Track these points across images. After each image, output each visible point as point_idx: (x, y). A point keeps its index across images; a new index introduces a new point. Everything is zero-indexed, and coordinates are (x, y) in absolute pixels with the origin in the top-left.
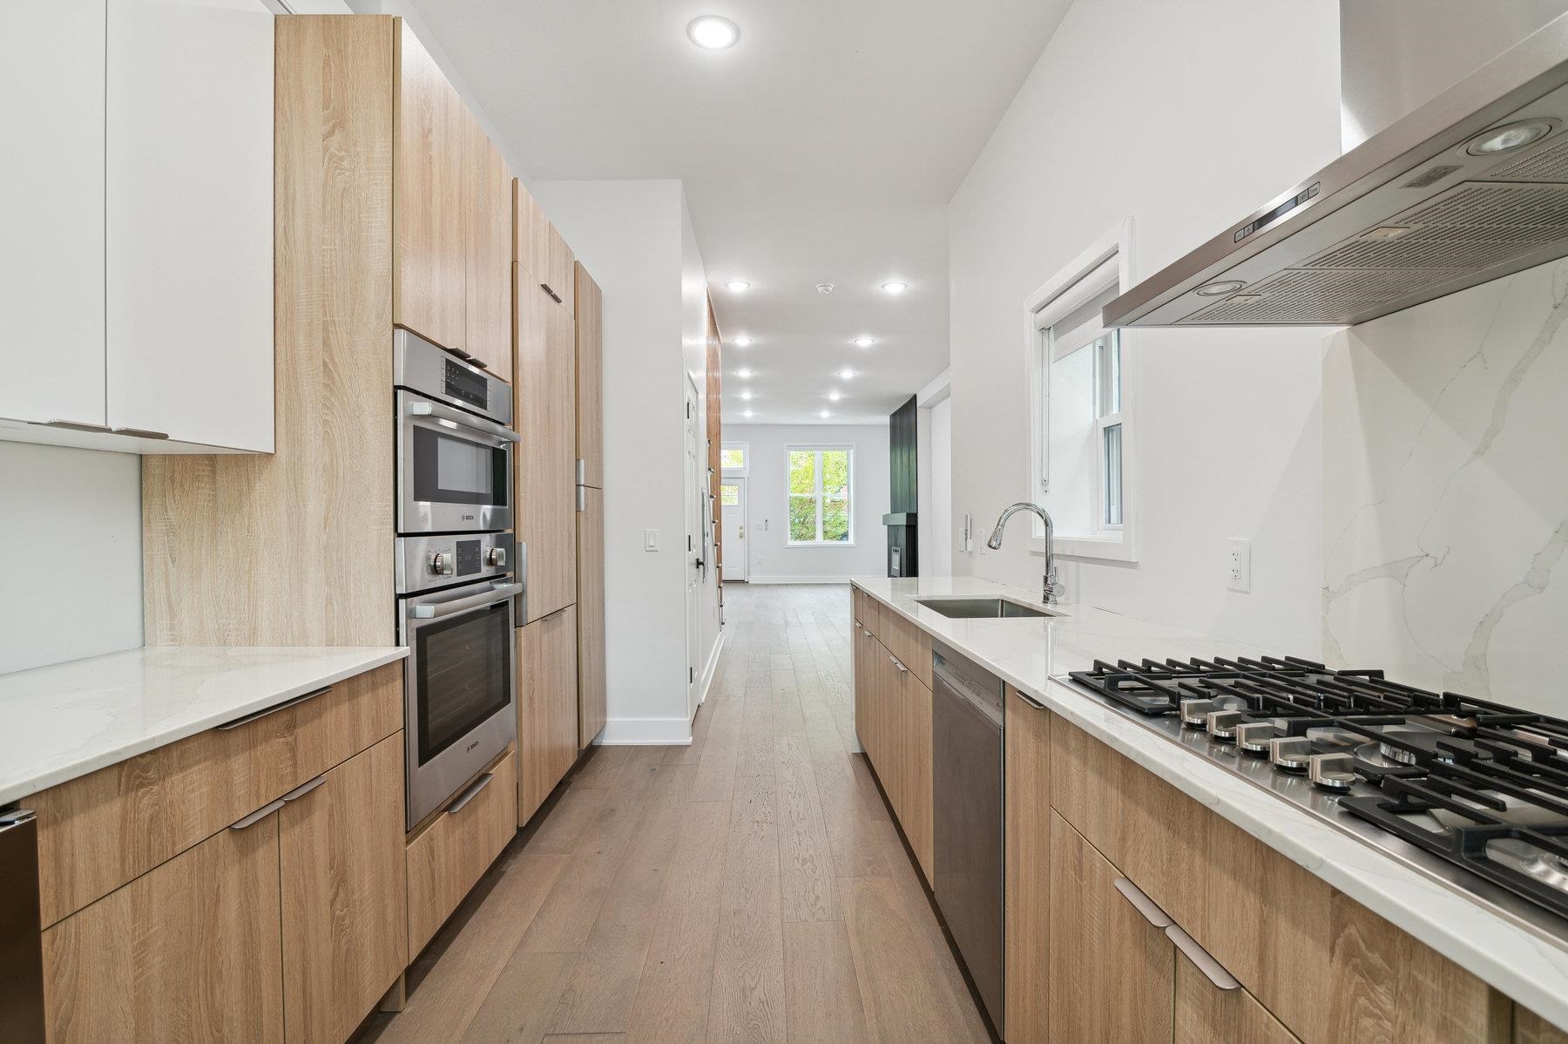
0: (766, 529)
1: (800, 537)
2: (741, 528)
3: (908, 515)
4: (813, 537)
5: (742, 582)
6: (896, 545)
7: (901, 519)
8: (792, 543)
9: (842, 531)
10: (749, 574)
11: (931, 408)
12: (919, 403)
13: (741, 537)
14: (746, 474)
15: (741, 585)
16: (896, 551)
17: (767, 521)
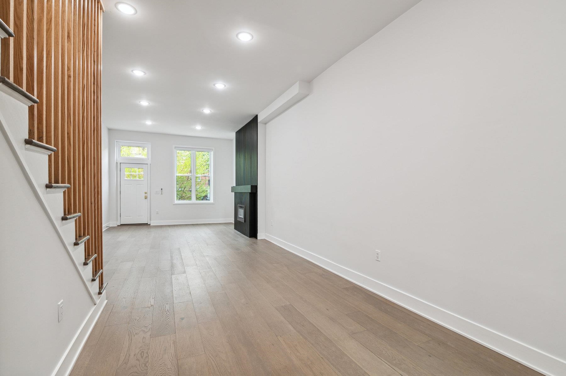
0: (162, 194)
1: (181, 198)
2: (146, 193)
3: (252, 186)
4: (189, 198)
5: (147, 224)
6: (241, 203)
7: (247, 189)
8: (177, 202)
9: (203, 195)
10: (150, 220)
11: (266, 124)
12: (259, 120)
13: (146, 198)
14: (149, 162)
15: (145, 226)
16: (241, 207)
17: (162, 189)
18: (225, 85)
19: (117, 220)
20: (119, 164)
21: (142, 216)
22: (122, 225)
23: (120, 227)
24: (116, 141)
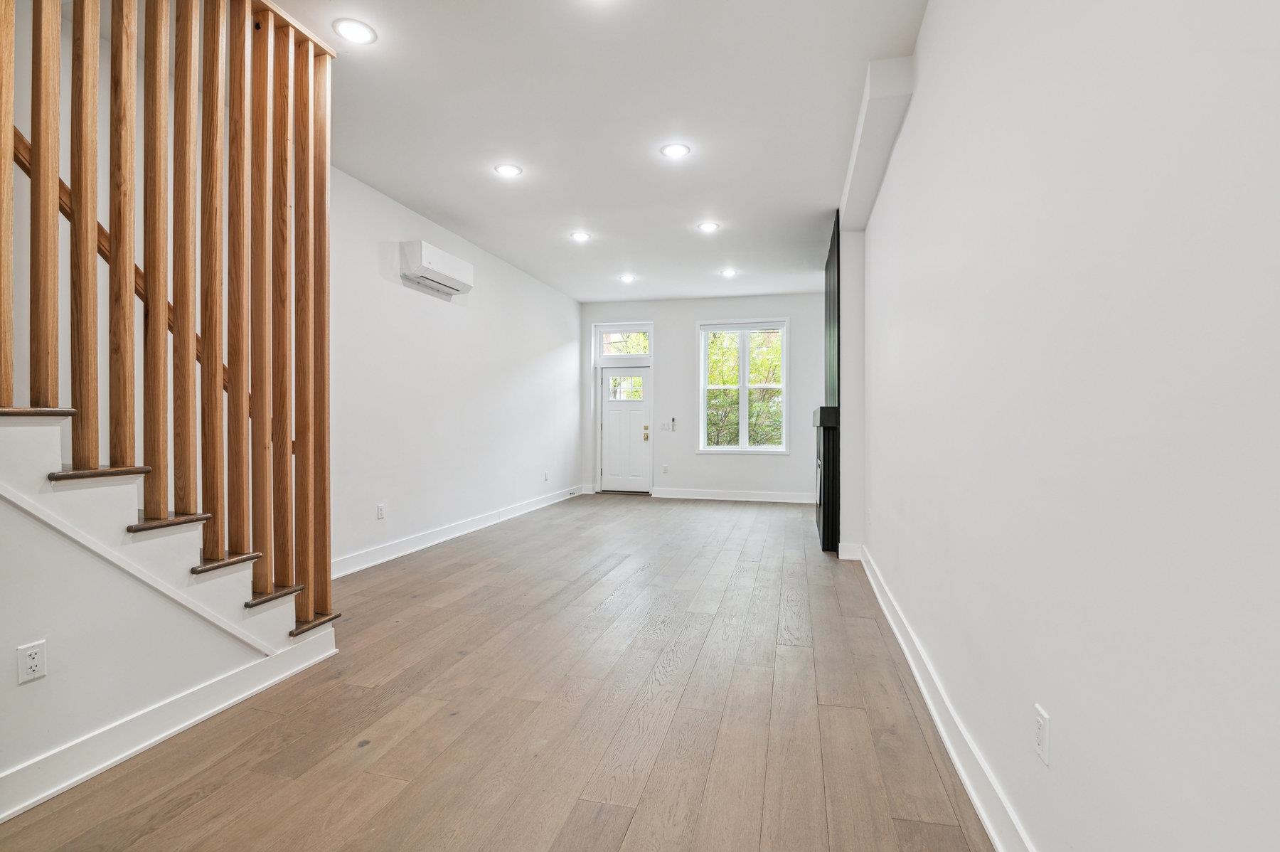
0: (673, 430)
1: (716, 440)
2: (646, 428)
3: (823, 410)
4: (734, 439)
5: (647, 494)
8: (705, 449)
10: (653, 485)
11: (864, 229)
13: (646, 439)
14: (651, 363)
15: (643, 498)
16: (819, 466)
17: (673, 420)
18: (689, 148)
19: (595, 481)
20: (599, 370)
21: (639, 476)
22: (604, 492)
23: (598, 495)
24: (595, 326)
